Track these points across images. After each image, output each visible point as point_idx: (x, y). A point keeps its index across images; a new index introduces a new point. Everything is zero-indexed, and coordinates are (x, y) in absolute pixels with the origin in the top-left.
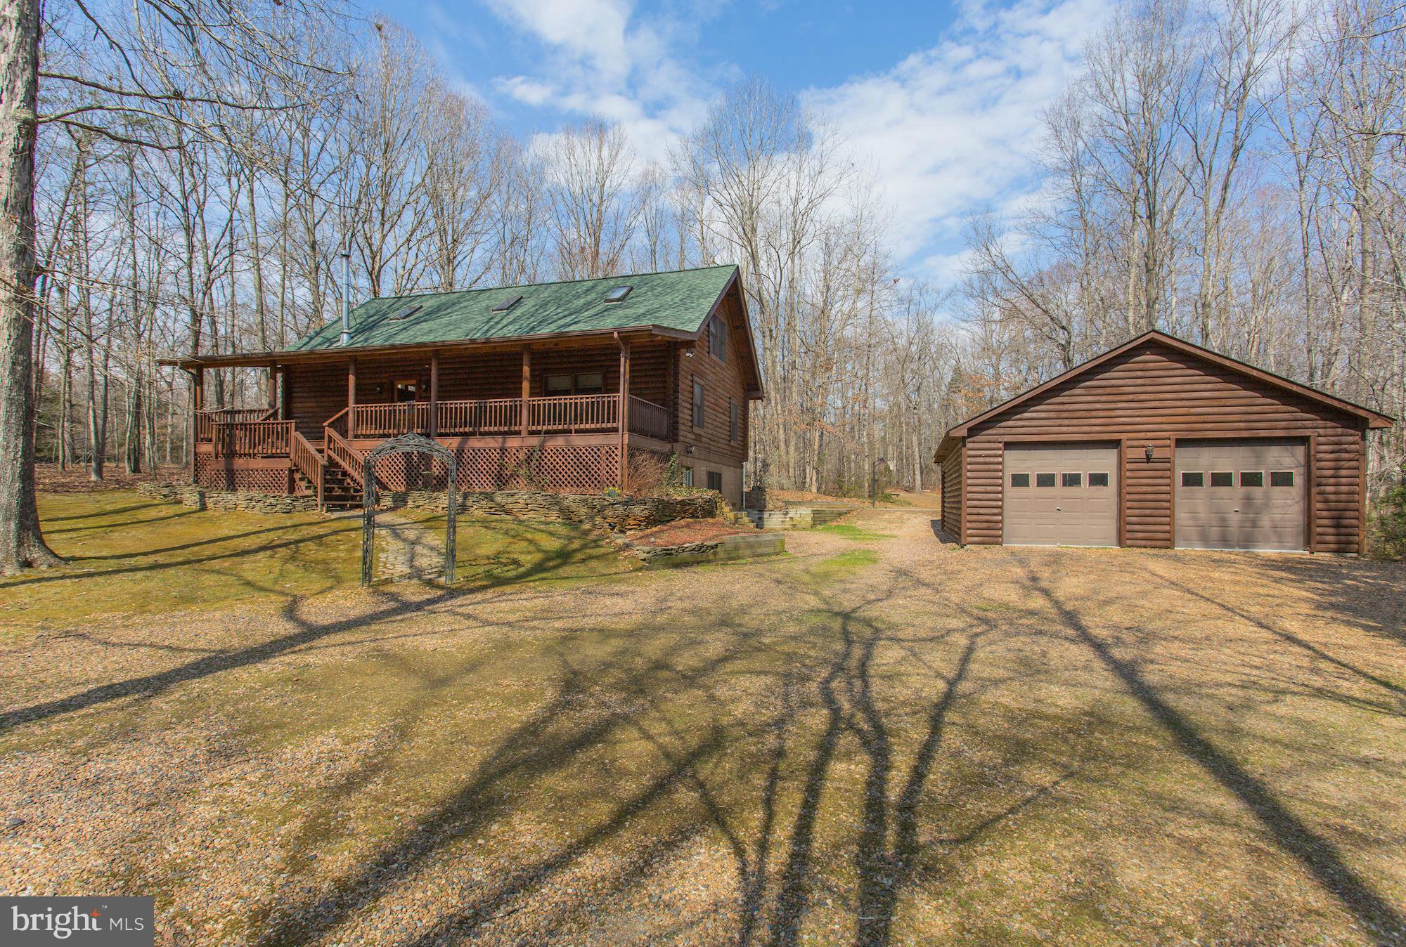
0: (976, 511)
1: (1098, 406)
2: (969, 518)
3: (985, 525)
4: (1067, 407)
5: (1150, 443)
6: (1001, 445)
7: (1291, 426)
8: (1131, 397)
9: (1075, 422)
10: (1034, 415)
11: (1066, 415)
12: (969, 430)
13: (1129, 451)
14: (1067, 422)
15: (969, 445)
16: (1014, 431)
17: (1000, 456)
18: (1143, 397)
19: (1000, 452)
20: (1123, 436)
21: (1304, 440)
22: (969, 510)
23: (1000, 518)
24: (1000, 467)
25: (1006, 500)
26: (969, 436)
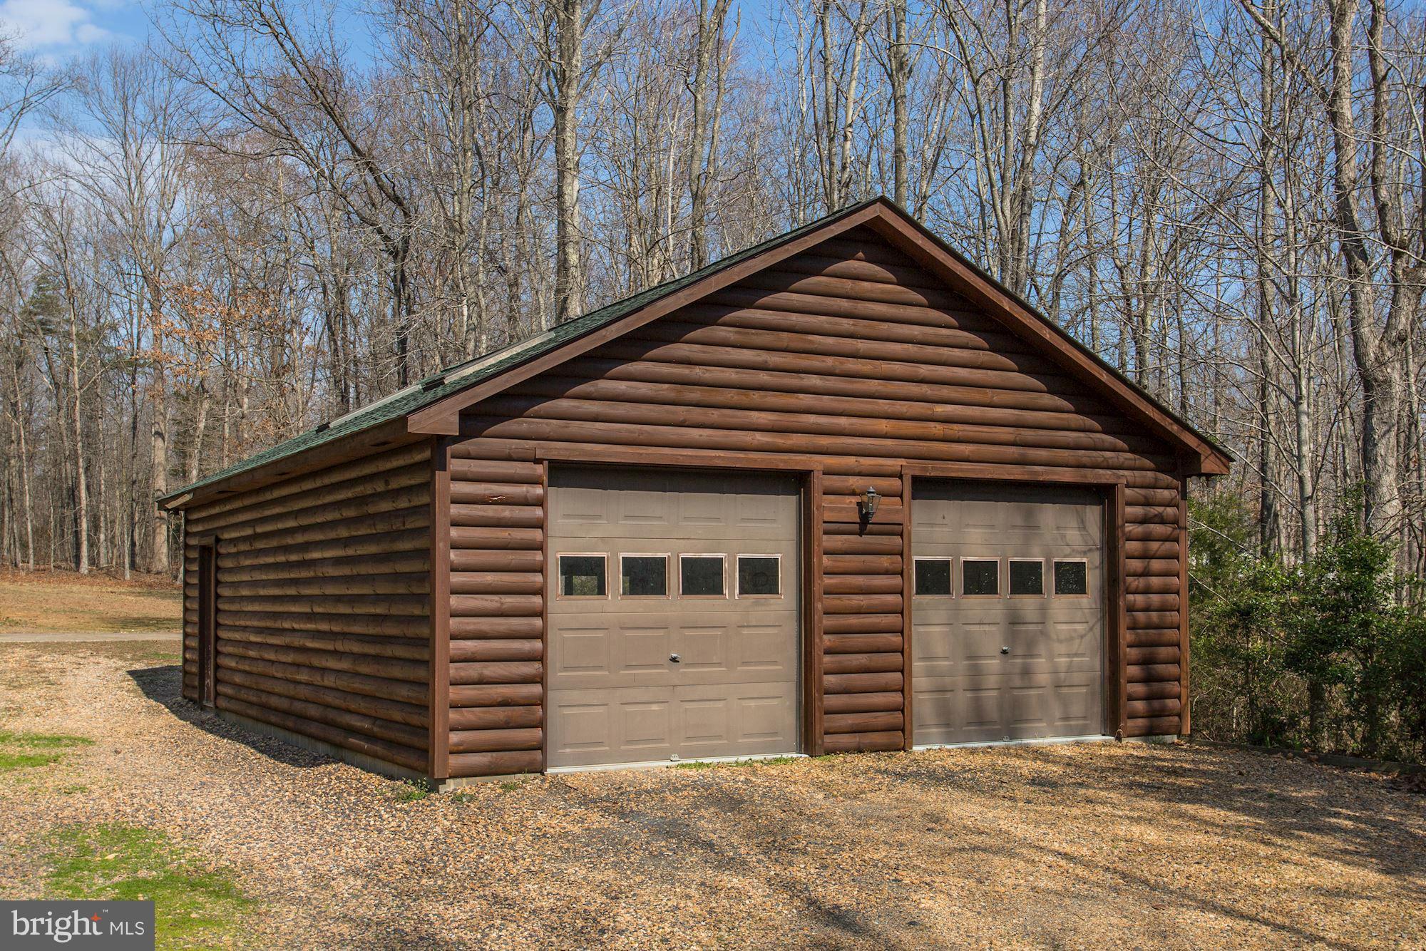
0: (474, 670)
1: (763, 377)
2: (455, 693)
3: (500, 714)
4: (698, 372)
5: (872, 484)
6: (540, 470)
7: (1085, 460)
8: (829, 362)
9: (715, 415)
10: (622, 387)
11: (695, 394)
12: (465, 415)
13: (828, 501)
14: (697, 414)
15: (455, 465)
16: (576, 427)
17: (540, 502)
18: (852, 365)
19: (539, 491)
20: (817, 463)
21: (1102, 494)
22: (455, 670)
23: (536, 689)
24: (537, 535)
25: (551, 636)
26: (463, 436)
